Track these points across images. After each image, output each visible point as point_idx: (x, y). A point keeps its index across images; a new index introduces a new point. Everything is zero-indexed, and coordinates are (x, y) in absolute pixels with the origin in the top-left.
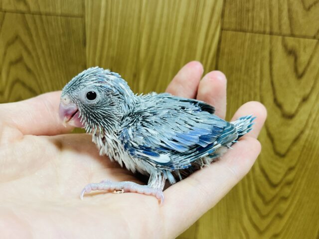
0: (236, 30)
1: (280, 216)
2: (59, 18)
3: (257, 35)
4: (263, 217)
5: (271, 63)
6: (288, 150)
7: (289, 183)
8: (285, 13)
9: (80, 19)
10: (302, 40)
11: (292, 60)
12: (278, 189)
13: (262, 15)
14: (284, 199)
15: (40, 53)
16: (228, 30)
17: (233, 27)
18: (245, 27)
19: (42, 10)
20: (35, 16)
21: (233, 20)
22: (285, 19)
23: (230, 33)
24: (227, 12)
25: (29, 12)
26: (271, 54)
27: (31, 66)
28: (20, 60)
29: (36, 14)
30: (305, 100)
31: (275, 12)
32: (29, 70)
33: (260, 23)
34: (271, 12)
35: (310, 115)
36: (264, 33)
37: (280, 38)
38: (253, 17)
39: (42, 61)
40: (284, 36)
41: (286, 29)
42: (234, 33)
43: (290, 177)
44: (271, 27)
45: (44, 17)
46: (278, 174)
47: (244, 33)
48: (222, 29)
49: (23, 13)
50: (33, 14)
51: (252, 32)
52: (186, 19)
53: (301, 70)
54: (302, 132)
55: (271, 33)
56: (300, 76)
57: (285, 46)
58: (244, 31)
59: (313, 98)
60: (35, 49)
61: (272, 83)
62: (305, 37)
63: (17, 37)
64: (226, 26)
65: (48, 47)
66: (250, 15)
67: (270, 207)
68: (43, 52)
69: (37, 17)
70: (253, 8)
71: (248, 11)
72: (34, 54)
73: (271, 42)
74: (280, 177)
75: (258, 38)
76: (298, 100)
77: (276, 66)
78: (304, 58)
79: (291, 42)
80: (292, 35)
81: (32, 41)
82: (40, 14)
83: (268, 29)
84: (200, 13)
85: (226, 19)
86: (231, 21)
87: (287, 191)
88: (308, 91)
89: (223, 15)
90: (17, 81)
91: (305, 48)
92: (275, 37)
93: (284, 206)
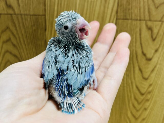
0: (123, 19)
1: (145, 109)
2: (32, 16)
3: (134, 21)
4: (137, 111)
5: (140, 34)
6: (149, 76)
7: (150, 93)
8: (147, 10)
9: (43, 17)
10: (155, 22)
11: (150, 32)
12: (144, 96)
13: (136, 11)
14: (148, 100)
15: (20, 36)
16: (119, 19)
17: (122, 17)
18: (128, 17)
19: (22, 12)
20: (18, 16)
21: (122, 14)
22: (147, 13)
23: (120, 21)
24: (119, 11)
25: (15, 14)
26: (140, 30)
27: (15, 43)
28: (9, 40)
29: (19, 15)
30: (156, 51)
31: (142, 10)
32: (14, 45)
33: (135, 15)
34: (140, 10)
35: (159, 58)
36: (137, 20)
37: (144, 22)
38: (131, 12)
39: (22, 40)
40: (146, 21)
41: (147, 18)
42: (122, 20)
43: (150, 89)
44: (140, 17)
45: (23, 16)
46: (144, 88)
47: (127, 21)
48: (117, 19)
49: (11, 15)
50: (17, 15)
51: (131, 19)
52: (99, 14)
53: (154, 37)
54: (155, 67)
55: (140, 20)
56: (154, 40)
57: (147, 26)
58: (128, 19)
59: (160, 50)
60: (18, 34)
61: (141, 44)
62: (156, 21)
63: (8, 28)
64: (119, 17)
65: (25, 32)
66: (130, 11)
67: (141, 105)
68: (22, 35)
69: (19, 17)
70: (132, 8)
71: (129, 9)
72: (17, 36)
73: (140, 24)
74: (145, 90)
75: (134, 22)
76: (153, 51)
77: (143, 35)
78: (155, 31)
79: (150, 23)
80: (150, 20)
81: (16, 29)
82: (21, 15)
83: (139, 18)
84: (106, 11)
85: (119, 14)
86: (121, 14)
87: (149, 96)
88: (157, 47)
89: (117, 12)
90: (7, 51)
91: (156, 26)
92: (142, 22)
93: (147, 104)
